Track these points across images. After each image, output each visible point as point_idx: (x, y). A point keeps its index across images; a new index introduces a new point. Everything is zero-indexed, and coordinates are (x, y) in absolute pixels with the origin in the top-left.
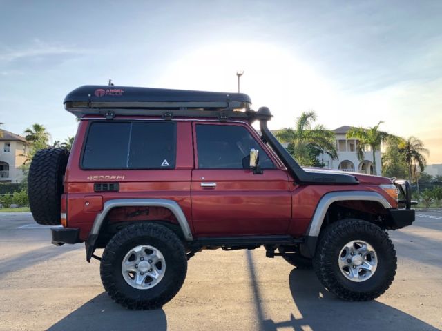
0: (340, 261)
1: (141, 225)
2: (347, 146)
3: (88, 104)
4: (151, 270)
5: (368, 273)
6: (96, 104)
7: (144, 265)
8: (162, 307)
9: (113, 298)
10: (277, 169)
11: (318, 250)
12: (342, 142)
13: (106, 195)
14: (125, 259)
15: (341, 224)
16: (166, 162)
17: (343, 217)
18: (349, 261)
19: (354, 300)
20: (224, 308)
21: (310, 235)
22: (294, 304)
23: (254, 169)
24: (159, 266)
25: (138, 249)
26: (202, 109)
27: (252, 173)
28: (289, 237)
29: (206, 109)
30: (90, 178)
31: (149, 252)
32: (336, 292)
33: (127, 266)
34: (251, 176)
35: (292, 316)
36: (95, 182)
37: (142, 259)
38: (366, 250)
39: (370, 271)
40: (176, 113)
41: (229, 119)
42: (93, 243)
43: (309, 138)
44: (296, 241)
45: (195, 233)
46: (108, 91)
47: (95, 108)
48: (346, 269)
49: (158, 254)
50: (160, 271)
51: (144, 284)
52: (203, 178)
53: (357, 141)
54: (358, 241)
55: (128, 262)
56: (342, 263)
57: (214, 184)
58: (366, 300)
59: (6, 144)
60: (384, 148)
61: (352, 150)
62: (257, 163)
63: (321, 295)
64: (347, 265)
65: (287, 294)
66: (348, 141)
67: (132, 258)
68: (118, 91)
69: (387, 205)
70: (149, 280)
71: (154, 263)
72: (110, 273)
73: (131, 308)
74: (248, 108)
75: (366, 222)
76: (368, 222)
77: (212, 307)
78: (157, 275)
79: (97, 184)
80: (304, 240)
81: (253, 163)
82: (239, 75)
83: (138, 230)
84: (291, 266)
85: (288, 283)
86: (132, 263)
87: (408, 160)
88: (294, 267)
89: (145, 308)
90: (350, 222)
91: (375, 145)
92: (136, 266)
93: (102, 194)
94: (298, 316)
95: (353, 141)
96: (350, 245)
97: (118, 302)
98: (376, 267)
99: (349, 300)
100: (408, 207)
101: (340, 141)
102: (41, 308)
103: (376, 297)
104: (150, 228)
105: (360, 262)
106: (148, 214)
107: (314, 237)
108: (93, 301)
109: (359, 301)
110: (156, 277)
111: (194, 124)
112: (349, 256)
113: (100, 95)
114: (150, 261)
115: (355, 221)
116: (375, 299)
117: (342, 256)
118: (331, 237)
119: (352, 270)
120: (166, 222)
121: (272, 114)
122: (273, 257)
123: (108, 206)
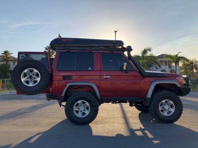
0: (159, 107)
1: (81, 92)
2: (164, 63)
3: (59, 45)
4: (84, 110)
5: (171, 112)
6: (63, 45)
7: (82, 108)
8: (89, 124)
9: (70, 121)
10: (134, 71)
11: (150, 103)
12: (161, 61)
13: (67, 81)
14: (74, 106)
15: (160, 93)
16: (90, 68)
17: (161, 90)
18: (163, 108)
19: (165, 123)
20: (113, 125)
21: (148, 97)
22: (141, 124)
23: (125, 71)
24: (87, 108)
25: (79, 102)
26: (103, 47)
27: (124, 72)
28: (139, 98)
29: (105, 47)
30: (61, 74)
31: (83, 103)
32: (158, 119)
33: (75, 108)
34: (124, 74)
35: (140, 128)
36: (63, 76)
37: (81, 106)
38: (170, 103)
39: (172, 112)
40: (93, 48)
41: (115, 51)
42: (62, 99)
43: (146, 59)
44: (142, 100)
45: (101, 96)
46: (67, 40)
47: (62, 47)
48: (162, 111)
49: (88, 104)
50: (88, 111)
51: (82, 115)
52: (104, 74)
53: (169, 61)
54: (167, 100)
55: (75, 107)
56: (160, 108)
57: (109, 77)
58: (170, 123)
59: (13, 63)
60: (181, 64)
61: (166, 65)
62: (126, 68)
63: (152, 121)
64: (162, 109)
65: (138, 121)
66: (164, 61)
67: (77, 105)
68: (71, 40)
69: (179, 85)
70: (84, 114)
71: (85, 107)
72: (69, 111)
73: (77, 124)
74: (122, 46)
75: (170, 92)
76: (171, 92)
77: (109, 125)
78: (87, 112)
79: (64, 76)
80: (145, 99)
81: (125, 68)
82: (116, 32)
83: (80, 94)
84: (139, 111)
85: (138, 117)
86: (77, 107)
87: (192, 69)
88: (141, 112)
89: (82, 125)
90: (164, 92)
91: (177, 62)
92: (79, 108)
93: (65, 80)
94: (143, 127)
95: (167, 61)
96: (164, 101)
97: (72, 122)
98: (174, 110)
99: (163, 123)
100: (188, 86)
101: (160, 61)
102: (42, 124)
103: (174, 122)
104: (84, 94)
105: (168, 108)
106: (83, 88)
107: (149, 98)
108: (61, 122)
109: (167, 123)
110: (87, 113)
111: (101, 53)
112: (163, 106)
113: (64, 41)
114: (84, 107)
115: (166, 92)
116: (174, 123)
117: (160, 106)
118: (156, 98)
119: (164, 111)
120: (90, 92)
121: (132, 49)
122: (132, 106)
123: (68, 85)
